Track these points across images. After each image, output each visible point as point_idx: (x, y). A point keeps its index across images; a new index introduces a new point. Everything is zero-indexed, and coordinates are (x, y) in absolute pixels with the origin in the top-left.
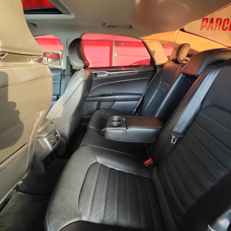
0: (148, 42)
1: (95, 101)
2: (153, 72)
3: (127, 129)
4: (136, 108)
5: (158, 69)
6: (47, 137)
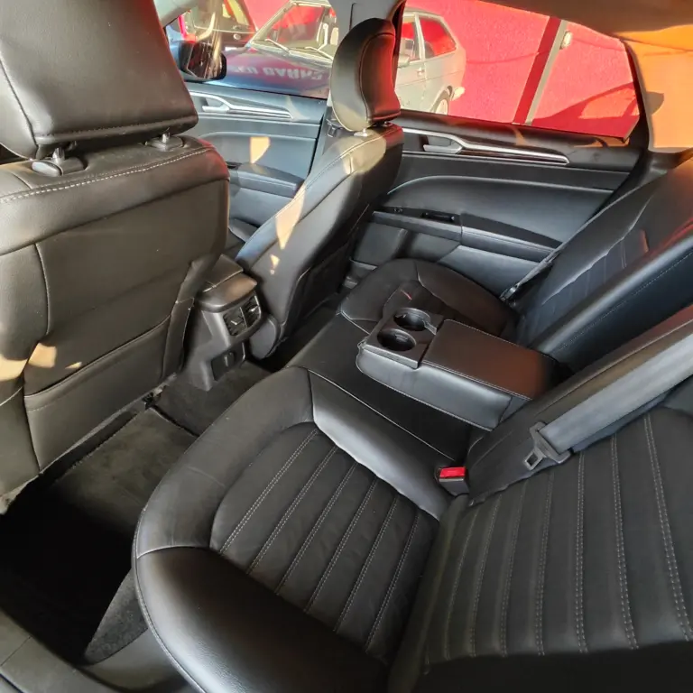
0: (647, 54)
1: (399, 225)
2: (628, 173)
3: (419, 365)
4: (518, 284)
5: (652, 170)
6: (224, 312)
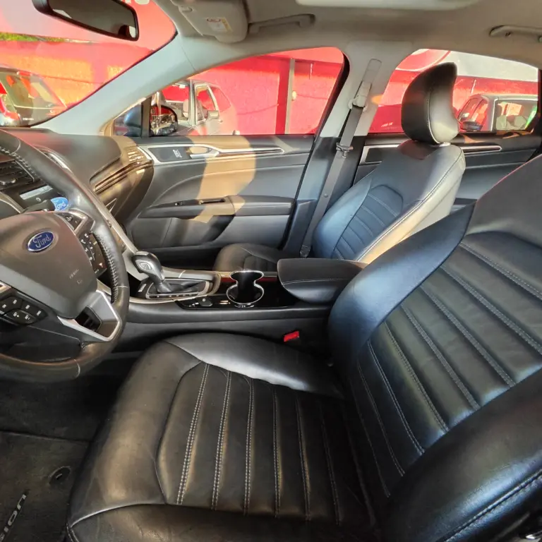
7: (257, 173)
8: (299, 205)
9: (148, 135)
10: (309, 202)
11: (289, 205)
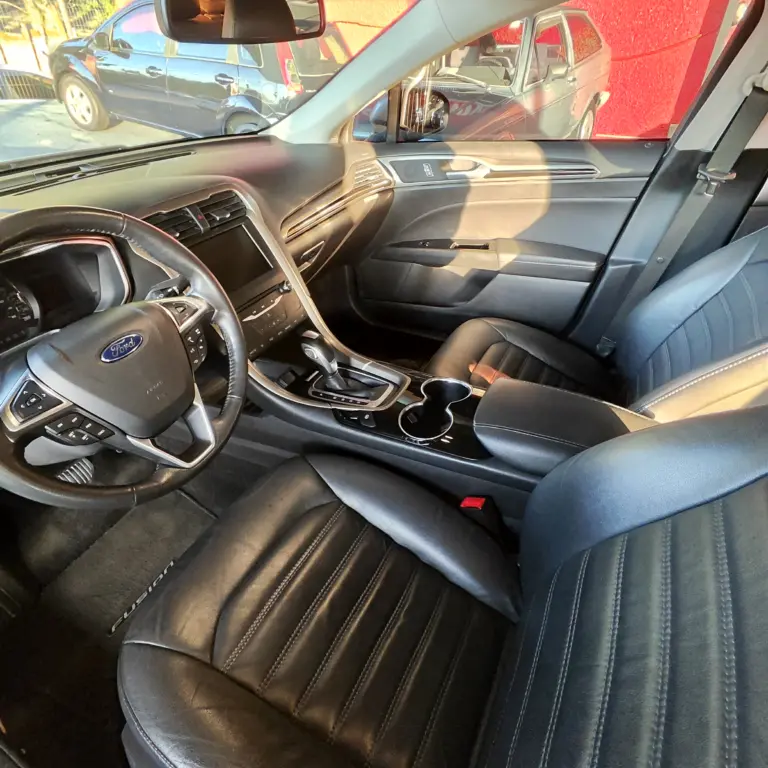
7: (553, 207)
8: (611, 268)
9: (395, 140)
10: (630, 265)
11: (592, 266)
